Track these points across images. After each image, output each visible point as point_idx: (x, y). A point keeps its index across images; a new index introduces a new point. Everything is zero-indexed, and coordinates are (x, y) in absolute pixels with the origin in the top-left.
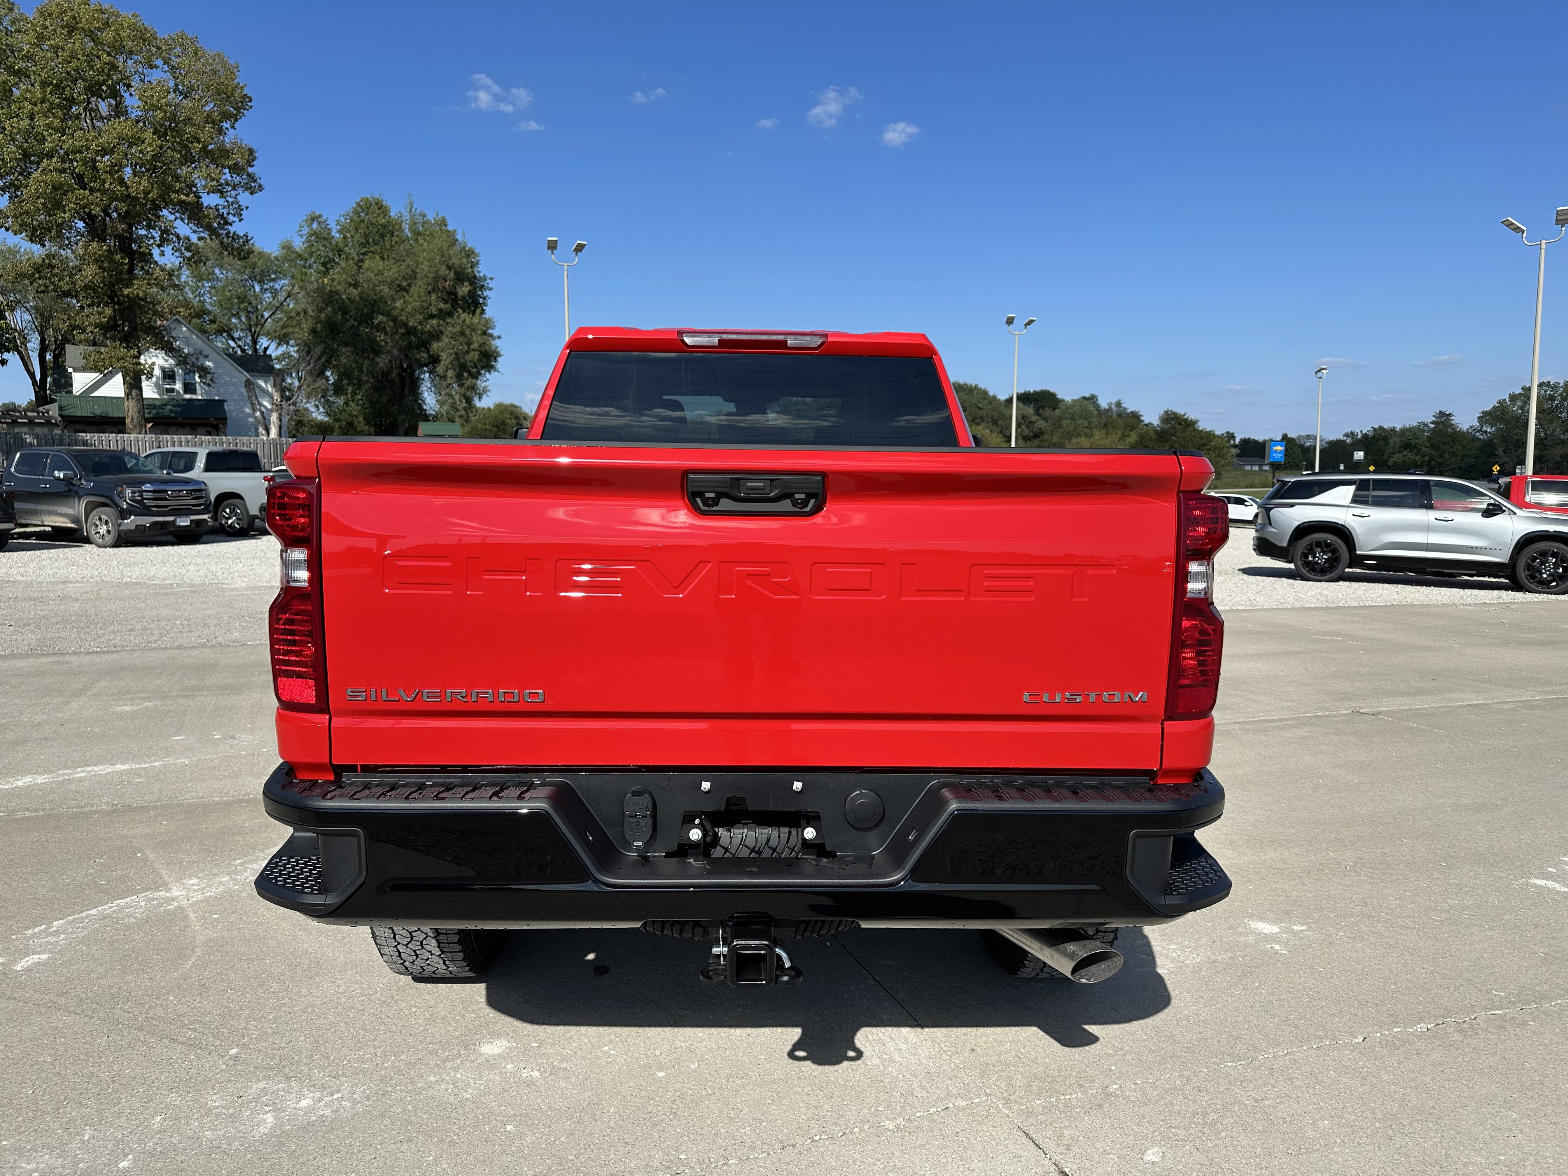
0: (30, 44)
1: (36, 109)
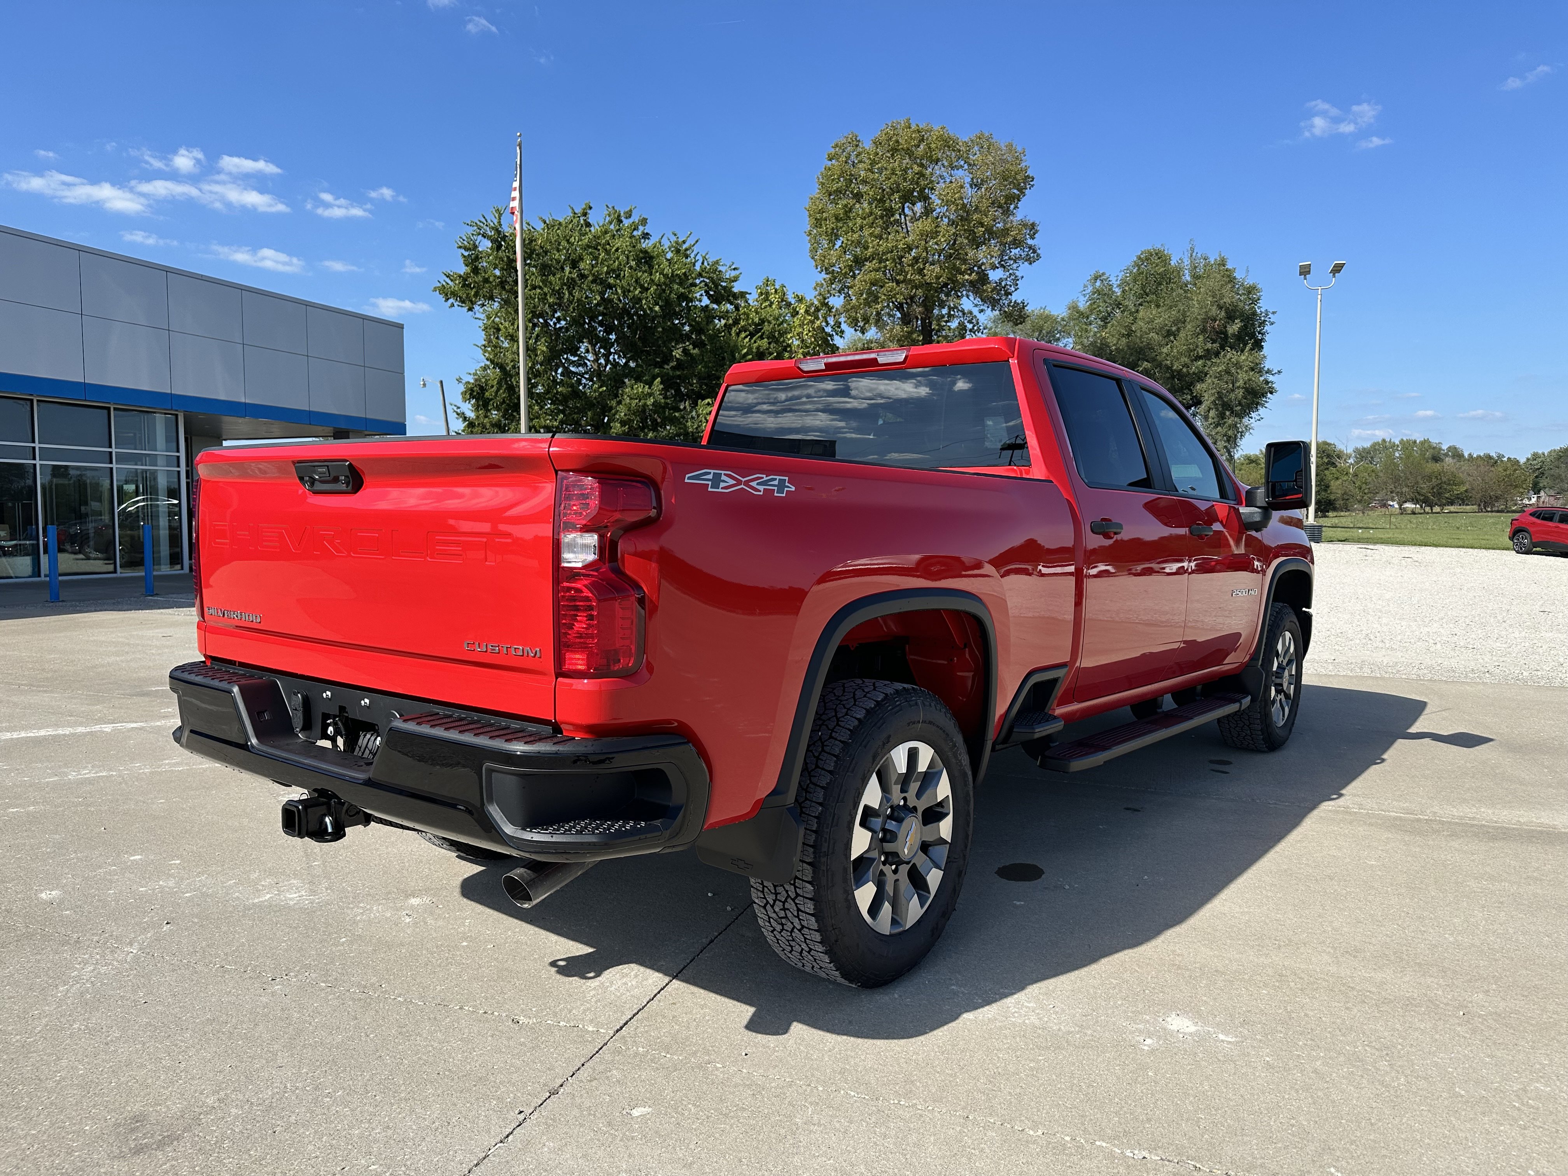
0: (865, 170)
1: (865, 222)
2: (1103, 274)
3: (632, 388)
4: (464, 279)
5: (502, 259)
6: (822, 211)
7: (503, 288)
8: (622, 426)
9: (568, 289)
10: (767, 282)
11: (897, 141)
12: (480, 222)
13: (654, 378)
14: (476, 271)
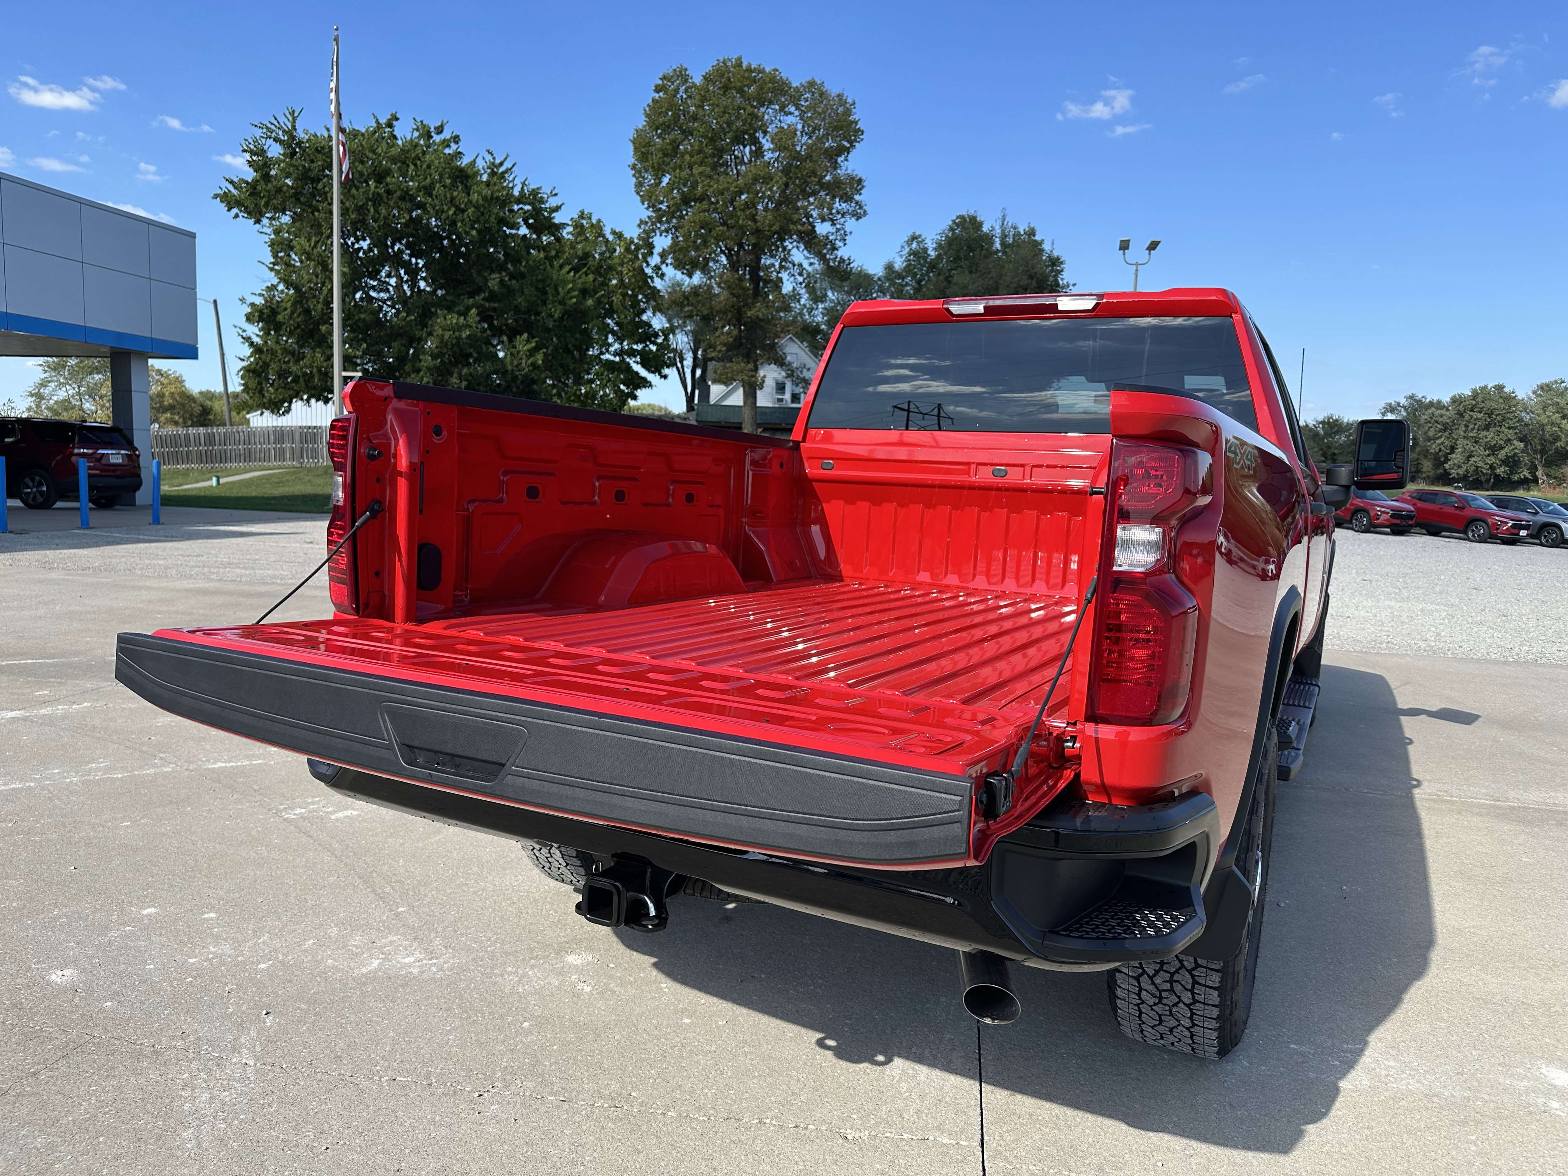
0: (695, 106)
1: (694, 160)
2: (920, 236)
3: (445, 318)
4: (253, 187)
5: (296, 167)
6: (648, 145)
7: (298, 200)
8: (433, 360)
9: (374, 205)
10: (582, 216)
11: (729, 79)
12: (272, 124)
13: (468, 309)
14: (266, 177)
